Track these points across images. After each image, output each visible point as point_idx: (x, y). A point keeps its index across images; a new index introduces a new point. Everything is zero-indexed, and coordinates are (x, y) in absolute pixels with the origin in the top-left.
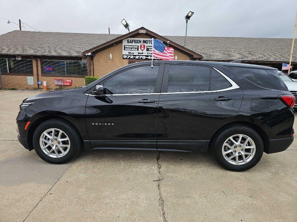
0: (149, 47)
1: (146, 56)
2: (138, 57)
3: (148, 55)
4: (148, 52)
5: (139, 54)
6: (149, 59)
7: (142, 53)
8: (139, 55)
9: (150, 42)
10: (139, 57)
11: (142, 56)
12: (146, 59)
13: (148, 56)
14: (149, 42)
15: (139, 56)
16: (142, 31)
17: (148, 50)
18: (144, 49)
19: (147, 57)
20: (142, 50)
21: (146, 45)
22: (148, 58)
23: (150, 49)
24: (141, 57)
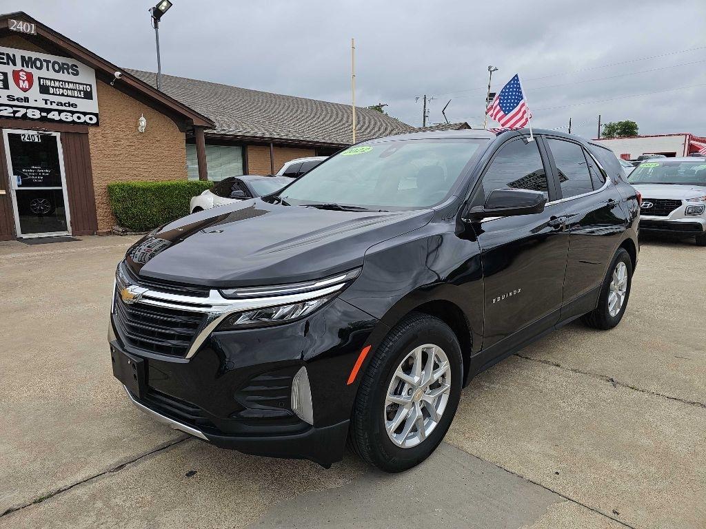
0: (48, 83)
1: (41, 110)
2: (10, 110)
3: (48, 106)
4: (46, 96)
5: (14, 100)
6: (52, 120)
7: (26, 100)
8: (12, 106)
9: (50, 65)
10: (15, 112)
11: (28, 108)
12: (43, 119)
13: (48, 111)
14: (45, 64)
15: (15, 109)
16: (21, 27)
17: (44, 90)
18: (31, 85)
19: (44, 114)
20: (25, 90)
21: (36, 73)
22: (50, 116)
23: (53, 87)
24: (23, 111)
